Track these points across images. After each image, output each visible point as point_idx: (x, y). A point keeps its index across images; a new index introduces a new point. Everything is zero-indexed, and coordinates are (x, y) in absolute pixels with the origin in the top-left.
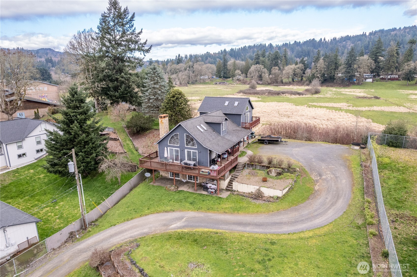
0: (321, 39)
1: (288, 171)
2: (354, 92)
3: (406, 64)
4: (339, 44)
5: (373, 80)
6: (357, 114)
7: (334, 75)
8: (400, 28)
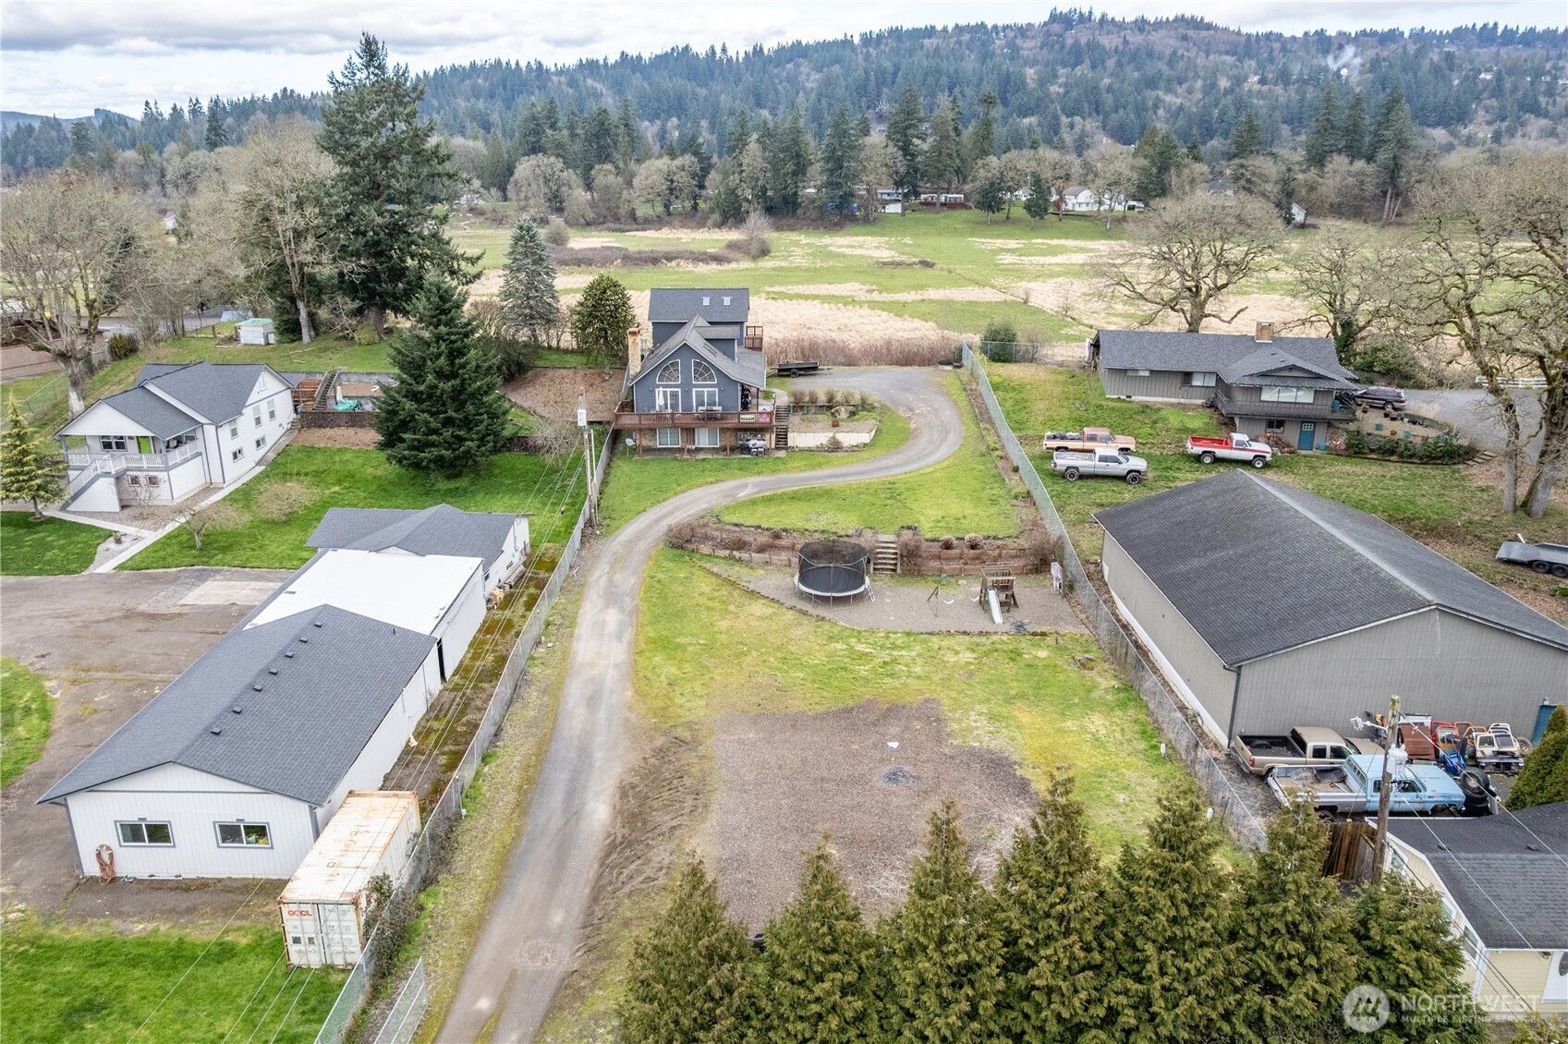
0: (712, 48)
1: (864, 409)
2: (861, 247)
3: (980, 162)
4: (776, 71)
5: (904, 209)
6: (899, 309)
7: (795, 194)
8: (945, 29)
